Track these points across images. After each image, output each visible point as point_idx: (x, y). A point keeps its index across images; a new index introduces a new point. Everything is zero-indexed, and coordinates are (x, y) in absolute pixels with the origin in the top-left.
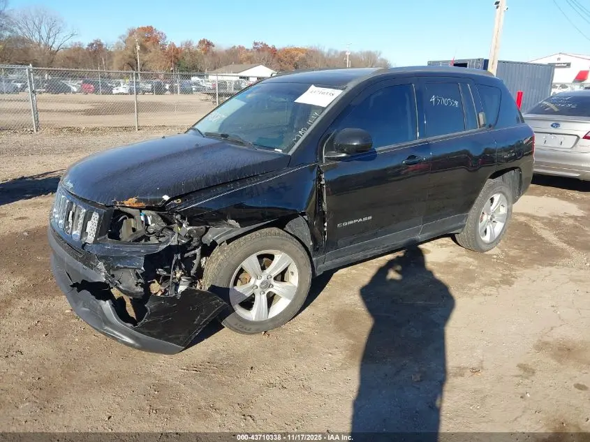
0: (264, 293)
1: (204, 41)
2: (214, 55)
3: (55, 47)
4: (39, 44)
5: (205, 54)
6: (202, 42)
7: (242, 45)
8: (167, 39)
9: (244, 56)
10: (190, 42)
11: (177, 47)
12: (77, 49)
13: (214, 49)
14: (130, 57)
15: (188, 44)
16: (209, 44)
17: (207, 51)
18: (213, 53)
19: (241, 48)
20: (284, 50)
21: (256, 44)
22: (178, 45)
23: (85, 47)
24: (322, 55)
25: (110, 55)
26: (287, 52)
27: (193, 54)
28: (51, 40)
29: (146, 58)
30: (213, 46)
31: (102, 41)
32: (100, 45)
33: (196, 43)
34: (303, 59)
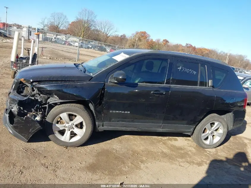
0: (69, 130)
1: (165, 40)
2: (168, 46)
3: (109, 35)
4: (104, 33)
5: (165, 45)
6: (164, 40)
7: (181, 44)
8: (150, 38)
9: (181, 48)
10: (159, 40)
11: (154, 41)
12: (117, 37)
13: (169, 44)
14: (134, 42)
15: (158, 40)
16: (167, 41)
17: (165, 44)
18: (168, 45)
19: (180, 45)
20: (199, 48)
21: (187, 44)
22: (154, 40)
23: (119, 36)
24: (217, 54)
25: (127, 40)
26: (200, 49)
27: (159, 45)
28: (108, 32)
29: (140, 43)
30: (169, 43)
31: (126, 35)
32: (125, 36)
33: (162, 40)
34: (207, 53)
